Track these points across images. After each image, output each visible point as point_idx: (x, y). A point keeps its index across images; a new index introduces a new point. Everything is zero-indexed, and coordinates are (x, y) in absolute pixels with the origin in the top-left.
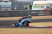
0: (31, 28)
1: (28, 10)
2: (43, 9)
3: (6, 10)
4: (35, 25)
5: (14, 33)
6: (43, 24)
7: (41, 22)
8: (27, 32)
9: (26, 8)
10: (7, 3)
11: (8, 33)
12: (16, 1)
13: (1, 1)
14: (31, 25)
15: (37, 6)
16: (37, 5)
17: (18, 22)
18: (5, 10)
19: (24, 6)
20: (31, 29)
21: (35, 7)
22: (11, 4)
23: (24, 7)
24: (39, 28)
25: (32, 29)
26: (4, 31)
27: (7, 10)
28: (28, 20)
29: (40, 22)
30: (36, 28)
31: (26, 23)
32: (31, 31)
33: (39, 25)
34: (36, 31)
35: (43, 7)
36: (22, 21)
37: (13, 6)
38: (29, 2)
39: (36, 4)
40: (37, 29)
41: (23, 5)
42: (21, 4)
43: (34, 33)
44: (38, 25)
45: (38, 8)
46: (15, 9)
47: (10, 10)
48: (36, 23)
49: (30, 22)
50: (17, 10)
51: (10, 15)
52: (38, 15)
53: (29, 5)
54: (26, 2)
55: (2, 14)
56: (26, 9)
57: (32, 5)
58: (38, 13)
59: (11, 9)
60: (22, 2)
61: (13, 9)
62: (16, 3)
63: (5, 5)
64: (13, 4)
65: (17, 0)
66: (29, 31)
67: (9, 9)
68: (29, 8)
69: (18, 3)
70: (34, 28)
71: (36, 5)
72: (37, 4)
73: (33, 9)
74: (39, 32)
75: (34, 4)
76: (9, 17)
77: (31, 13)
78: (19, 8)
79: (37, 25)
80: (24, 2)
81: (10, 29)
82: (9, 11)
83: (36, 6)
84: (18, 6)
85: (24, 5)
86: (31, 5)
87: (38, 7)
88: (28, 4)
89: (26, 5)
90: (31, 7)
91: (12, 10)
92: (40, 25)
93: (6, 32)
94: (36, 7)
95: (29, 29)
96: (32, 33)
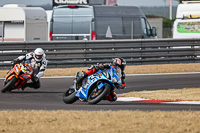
0: (170, 110)
1: (156, 39)
3: (72, 38)
4: (183, 98)
5: (104, 129)
8: (152, 126)
9: (151, 30)
10: (75, 10)
12: (112, 5)
13: (55, 4)
14: (169, 98)
15: (193, 24)
16: (191, 18)
18: (68, 38)
19: (140, 24)
20: (169, 113)
21: (183, 27)
22: (92, 16)
23: (140, 27)
25: (173, 113)
27: (77, 38)
28: (110, 78)
32: (169, 123)
34: (189, 122)
36: (88, 81)
37: (99, 23)
38: (161, 8)
40: (190, 115)
41: (138, 18)
42: (131, 15)
43: (179, 130)
46: (109, 34)
47: (88, 37)
48: (188, 90)
50: (114, 37)
51: (87, 59)
52: (194, 60)
53: (160, 21)
54: (151, 8)
56: (151, 33)
57: (173, 20)
58: (197, 50)
59: (93, 33)
60: (136, 8)
61: (100, 35)
62: (113, 13)
63: (69, 20)
64: (98, 14)
65: (116, 1)
66: (161, 122)
67: (85, 35)
68: (160, 31)
69: (120, 13)
70: (181, 110)
71: (187, 18)
73: (177, 35)
76: (86, 65)
77: (169, 51)
78: (124, 32)
79: (190, 97)
80: (142, 8)
81: (90, 113)
82: (85, 43)
83: (189, 24)
84: (120, 22)
85: (143, 20)
86: (171, 18)
87: (196, 27)
88: (158, 17)
89: (149, 20)
90: (168, 26)
91: (94, 40)
94: (190, 27)
95: (162, 114)
96: (173, 127)
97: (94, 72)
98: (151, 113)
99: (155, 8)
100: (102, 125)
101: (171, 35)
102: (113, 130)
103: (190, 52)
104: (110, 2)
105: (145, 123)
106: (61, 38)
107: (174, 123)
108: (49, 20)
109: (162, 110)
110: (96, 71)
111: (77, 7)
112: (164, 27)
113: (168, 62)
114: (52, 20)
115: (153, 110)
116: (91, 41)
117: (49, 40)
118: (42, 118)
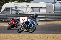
106: (57, 12)
108: (53, 7)
114: (54, 7)
117: (53, 13)
118: (51, 36)
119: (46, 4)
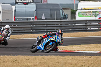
0: (74, 55)
1: (67, 20)
2: (97, 18)
3: (25, 19)
4: (81, 49)
5: (41, 65)
6: (97, 47)
7: (94, 44)
8: (65, 64)
9: (65, 15)
11: (29, 64)
12: (45, 3)
13: (16, 2)
14: (74, 50)
15: (86, 12)
16: (85, 9)
17: (37, 44)
18: (23, 19)
19: (59, 12)
20: (74, 57)
21: (81, 14)
22: (35, 8)
24: (89, 55)
25: (76, 57)
26: (21, 61)
27: (27, 19)
28: (56, 40)
29: (91, 44)
30: (83, 55)
31: (52, 45)
32: (74, 62)
33: (89, 49)
34: (84, 62)
35: (98, 15)
36: (44, 41)
37: (39, 12)
38: (70, 4)
39: (83, 7)
40: (85, 58)
41: (58, 9)
42: (55, 8)
43: (79, 65)
44: (87, 49)
45: (88, 16)
46: (44, 17)
47: (33, 19)
48: (84, 45)
49: (59, 43)
50: (46, 19)
51: (33, 30)
52: (87, 31)
53: (70, 11)
54: (65, 4)
55: (17, 27)
56: (65, 17)
57: (76, 11)
59: (36, 17)
61: (39, 18)
63: (24, 10)
64: (38, 7)
65: (47, 1)
66: (70, 62)
67: (32, 18)
68: (69, 16)
69: (49, 7)
70: (80, 55)
71: (83, 9)
72: (86, 7)
73: (78, 18)
74: (90, 63)
75: (79, 7)
76: (32, 33)
77: (74, 26)
78: (51, 16)
79: (85, 49)
80: (61, 4)
82: (32, 22)
83: (84, 12)
84: (49, 11)
85: (61, 10)
86: (75, 9)
87: (88, 14)
88: (68, 9)
89: (64, 10)
90: (73, 13)
91: (36, 20)
92: (92, 49)
93: (26, 64)
94: (84, 14)
95: (71, 57)
96: (76, 64)
97: (47, 36)
98: (65, 57)
99: (67, 4)
100: (40, 63)
101: (75, 18)
102: (46, 66)
103: (85, 26)
104: (44, 1)
105: (62, 62)
106: (19, 19)
107: (76, 62)
108: (13, 10)
109: (70, 55)
110: (48, 36)
111: (28, 4)
112: (71, 14)
113: (74, 31)
114: (15, 11)
115: (66, 55)
116: (34, 21)
117: (13, 20)
118: (10, 60)
119: (2, 6)
